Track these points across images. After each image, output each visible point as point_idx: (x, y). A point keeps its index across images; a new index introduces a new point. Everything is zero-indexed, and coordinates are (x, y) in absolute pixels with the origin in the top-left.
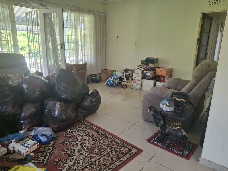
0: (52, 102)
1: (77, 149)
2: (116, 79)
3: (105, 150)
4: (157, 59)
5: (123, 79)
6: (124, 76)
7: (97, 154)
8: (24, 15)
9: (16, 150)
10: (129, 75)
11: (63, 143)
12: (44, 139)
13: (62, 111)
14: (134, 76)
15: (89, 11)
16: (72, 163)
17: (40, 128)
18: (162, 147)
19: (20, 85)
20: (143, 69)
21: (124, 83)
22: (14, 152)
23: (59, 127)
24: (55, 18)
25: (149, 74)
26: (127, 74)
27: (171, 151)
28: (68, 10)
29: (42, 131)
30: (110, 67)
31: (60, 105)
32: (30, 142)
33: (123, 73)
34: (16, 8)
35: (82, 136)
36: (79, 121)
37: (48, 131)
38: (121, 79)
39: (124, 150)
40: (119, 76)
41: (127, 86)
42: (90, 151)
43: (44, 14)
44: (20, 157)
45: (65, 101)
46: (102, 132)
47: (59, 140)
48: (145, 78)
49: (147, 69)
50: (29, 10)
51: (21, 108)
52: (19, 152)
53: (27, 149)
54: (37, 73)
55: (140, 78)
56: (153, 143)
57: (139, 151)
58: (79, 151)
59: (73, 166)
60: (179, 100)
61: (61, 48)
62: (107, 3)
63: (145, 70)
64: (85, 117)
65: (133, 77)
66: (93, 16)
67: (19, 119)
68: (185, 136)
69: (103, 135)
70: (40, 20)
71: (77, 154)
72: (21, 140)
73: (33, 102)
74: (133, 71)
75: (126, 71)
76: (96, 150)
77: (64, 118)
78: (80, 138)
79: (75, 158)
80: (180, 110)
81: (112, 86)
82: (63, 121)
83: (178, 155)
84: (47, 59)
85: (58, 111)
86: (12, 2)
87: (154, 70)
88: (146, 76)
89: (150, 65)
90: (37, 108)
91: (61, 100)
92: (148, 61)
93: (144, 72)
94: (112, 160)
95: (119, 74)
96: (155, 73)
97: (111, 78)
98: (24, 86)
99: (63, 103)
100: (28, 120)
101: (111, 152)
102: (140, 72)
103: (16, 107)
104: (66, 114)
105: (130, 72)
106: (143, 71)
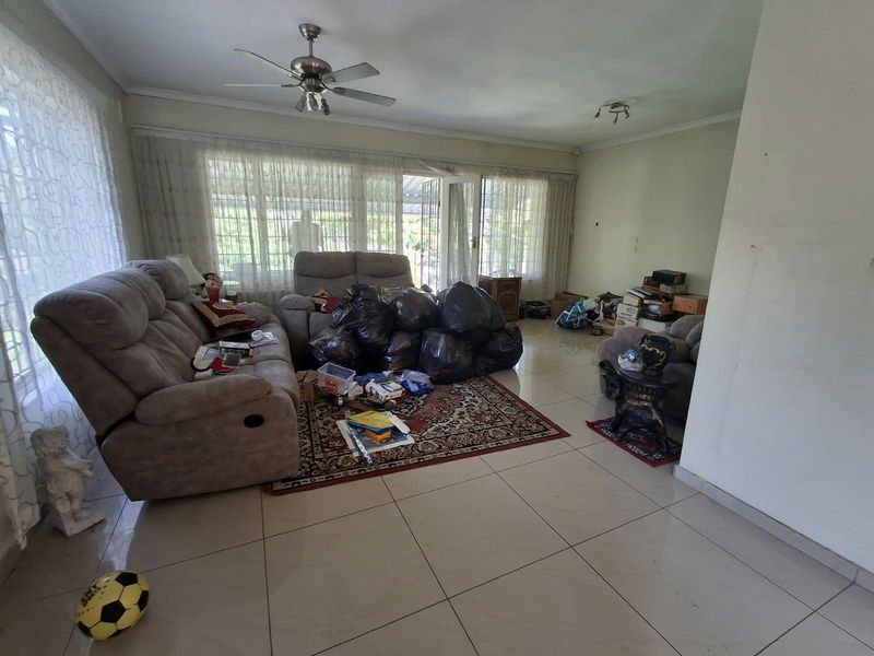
0: (435, 334)
1: (458, 410)
2: (578, 314)
3: (502, 421)
4: (683, 276)
5: (598, 315)
6: (599, 308)
7: (488, 423)
8: (420, 187)
9: (374, 392)
10: (612, 306)
11: (441, 400)
12: (414, 388)
13: (447, 350)
14: (621, 309)
15: (538, 174)
16: (444, 425)
17: (412, 373)
18: (611, 439)
19: (393, 303)
20: (643, 296)
21: (597, 324)
22: (371, 394)
23: (439, 375)
24: (468, 189)
25: (655, 307)
26: (607, 304)
27: (626, 449)
28: (495, 174)
29: (415, 377)
30: (575, 289)
31: (446, 340)
32: (393, 385)
33: (599, 302)
34: (407, 179)
35: (474, 396)
36: (476, 376)
37: (423, 378)
38: (592, 314)
39: (534, 427)
40: (587, 308)
41: (603, 332)
42: (478, 417)
43: (451, 185)
44: (377, 401)
45: (455, 335)
46: (510, 397)
47: (436, 395)
48: (646, 317)
49: (655, 297)
50: (428, 179)
51: (390, 336)
52: (377, 394)
53: (387, 393)
54: (425, 288)
55: (634, 316)
56: (597, 430)
57: (562, 434)
58: (461, 413)
59: (445, 428)
60: (650, 349)
61: (474, 246)
62: (581, 153)
63: (648, 297)
64: (489, 371)
65: (618, 312)
66: (546, 183)
67: (386, 354)
68: (657, 422)
69: (509, 401)
70: (443, 197)
71: (456, 416)
72: (383, 382)
73: (409, 331)
74: (620, 299)
75: (607, 297)
76: (488, 418)
77: (450, 362)
78: (468, 399)
79: (451, 419)
80: (652, 370)
81: (568, 327)
82: (447, 366)
83: (638, 456)
84: (449, 266)
85: (442, 349)
86: (402, 170)
87: (669, 299)
88: (649, 311)
89: (664, 288)
90: (412, 341)
91: (449, 332)
92: (659, 278)
93: (646, 302)
94: (508, 434)
95: (590, 304)
96: (671, 306)
97: (569, 311)
98: (399, 304)
99: (450, 338)
100: (398, 358)
101: (512, 425)
102: (635, 302)
103: (384, 335)
104: (453, 357)
105: (614, 301)
106: (642, 300)
